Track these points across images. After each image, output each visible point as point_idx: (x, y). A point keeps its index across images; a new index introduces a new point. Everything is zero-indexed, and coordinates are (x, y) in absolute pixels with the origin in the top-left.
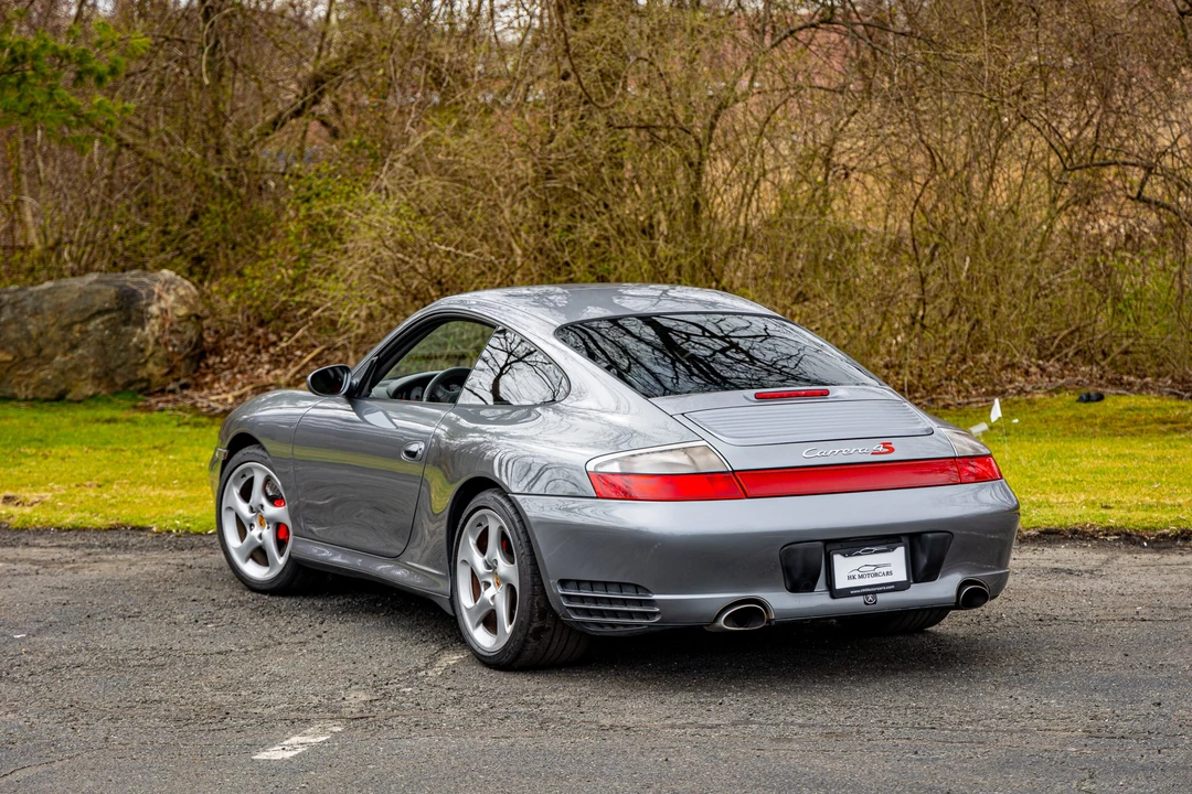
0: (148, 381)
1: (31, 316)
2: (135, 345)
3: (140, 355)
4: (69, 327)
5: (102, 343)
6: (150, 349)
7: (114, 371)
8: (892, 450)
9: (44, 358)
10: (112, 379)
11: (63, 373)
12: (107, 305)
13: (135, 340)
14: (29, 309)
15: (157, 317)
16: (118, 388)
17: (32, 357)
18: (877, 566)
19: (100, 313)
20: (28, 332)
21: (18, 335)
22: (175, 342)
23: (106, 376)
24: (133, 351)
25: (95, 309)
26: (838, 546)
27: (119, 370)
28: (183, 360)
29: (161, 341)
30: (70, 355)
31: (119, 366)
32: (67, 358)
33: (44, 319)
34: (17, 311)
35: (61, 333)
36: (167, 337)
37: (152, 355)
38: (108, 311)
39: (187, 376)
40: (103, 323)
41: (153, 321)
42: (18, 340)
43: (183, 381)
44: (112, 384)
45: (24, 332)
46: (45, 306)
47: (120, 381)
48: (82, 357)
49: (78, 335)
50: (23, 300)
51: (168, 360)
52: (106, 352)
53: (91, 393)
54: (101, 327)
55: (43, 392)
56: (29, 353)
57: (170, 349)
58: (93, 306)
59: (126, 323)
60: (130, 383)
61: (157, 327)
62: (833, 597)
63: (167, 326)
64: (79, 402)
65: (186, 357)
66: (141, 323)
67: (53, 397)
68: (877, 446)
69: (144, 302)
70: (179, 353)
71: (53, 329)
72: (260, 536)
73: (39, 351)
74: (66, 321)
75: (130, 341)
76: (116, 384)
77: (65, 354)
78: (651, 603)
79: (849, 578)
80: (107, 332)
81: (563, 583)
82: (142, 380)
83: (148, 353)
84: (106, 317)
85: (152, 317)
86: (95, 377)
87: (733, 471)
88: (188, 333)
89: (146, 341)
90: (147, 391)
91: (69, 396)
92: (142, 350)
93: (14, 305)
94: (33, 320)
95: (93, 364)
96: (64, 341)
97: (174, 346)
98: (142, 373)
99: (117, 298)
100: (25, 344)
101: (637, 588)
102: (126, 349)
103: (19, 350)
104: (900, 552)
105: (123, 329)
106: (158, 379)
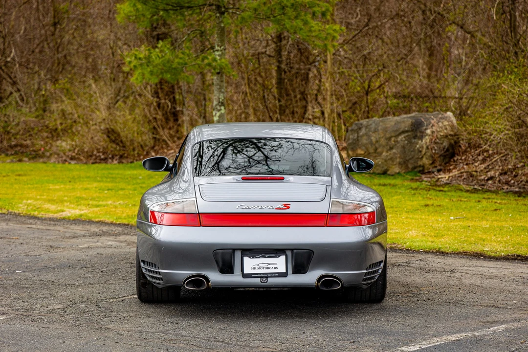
0: (423, 167)
1: (373, 133)
2: (418, 149)
3: (419, 154)
4: (389, 139)
5: (404, 147)
6: (424, 151)
7: (408, 161)
9: (378, 153)
10: (407, 165)
11: (386, 161)
12: (406, 129)
13: (418, 146)
14: (373, 129)
15: (430, 135)
16: (410, 170)
17: (373, 153)
19: (403, 132)
20: (371, 140)
21: (367, 142)
22: (436, 148)
23: (404, 164)
24: (417, 152)
25: (401, 130)
27: (411, 161)
28: (439, 157)
29: (429, 147)
30: (389, 152)
31: (410, 159)
32: (388, 154)
33: (379, 134)
34: (367, 130)
35: (386, 141)
36: (432, 145)
37: (425, 154)
38: (407, 131)
39: (440, 165)
40: (404, 137)
41: (427, 137)
42: (367, 144)
43: (439, 168)
44: (407, 167)
45: (369, 140)
46: (380, 128)
47: (410, 166)
48: (395, 153)
49: (393, 143)
50: (371, 125)
51: (432, 157)
52: (405, 152)
53: (398, 171)
54: (404, 139)
55: (377, 170)
56: (371, 151)
57: (434, 151)
58: (400, 128)
59: (415, 137)
60: (415, 168)
61: (428, 140)
63: (434, 140)
64: (392, 175)
65: (441, 156)
66: (421, 138)
67: (382, 172)
69: (424, 128)
70: (438, 154)
71: (382, 140)
73: (376, 150)
74: (388, 136)
75: (416, 146)
76: (409, 168)
77: (387, 152)
80: (406, 142)
82: (420, 166)
83: (423, 153)
84: (406, 134)
85: (427, 134)
86: (400, 164)
88: (444, 144)
89: (422, 147)
90: (422, 172)
91: (388, 173)
92: (421, 152)
93: (366, 127)
94: (374, 135)
95: (399, 157)
96: (387, 145)
97: (435, 150)
98: (420, 163)
99: (411, 125)
100: (370, 146)
102: (414, 151)
103: (367, 149)
105: (413, 141)
106: (428, 166)
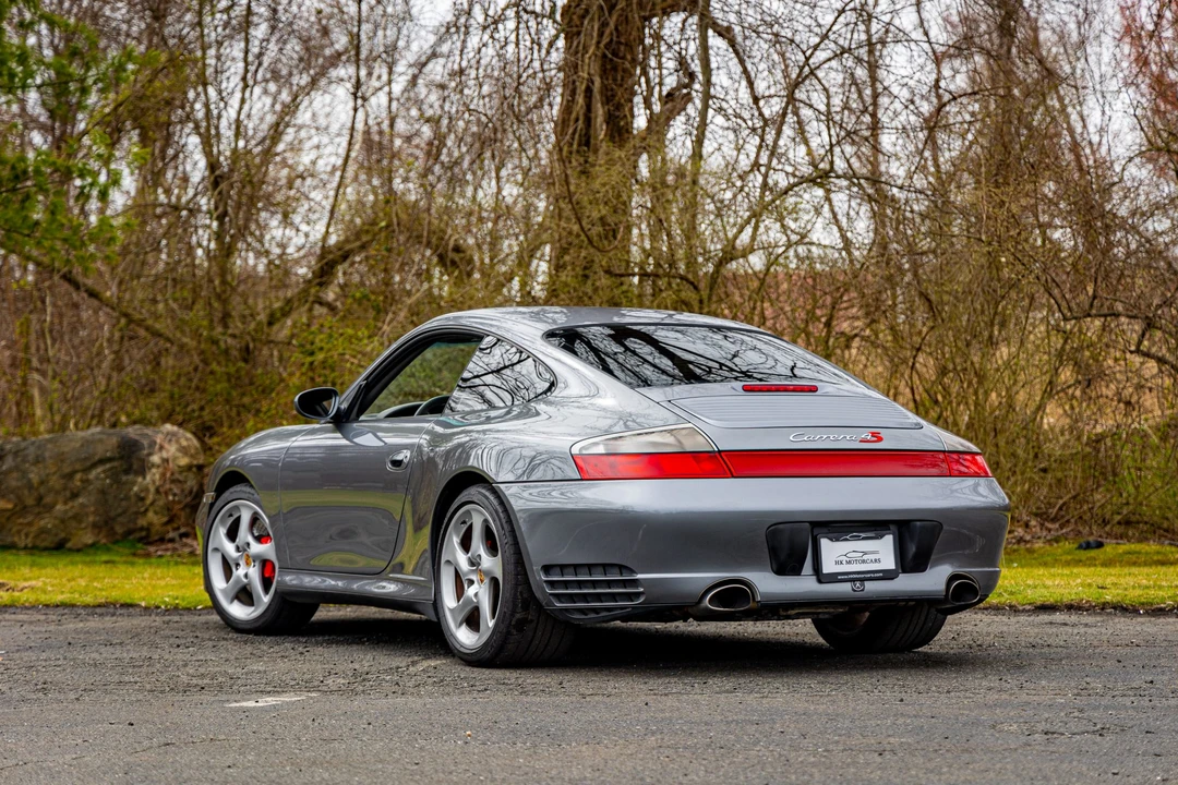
0: (148, 529)
1: (32, 464)
2: (136, 495)
3: (140, 504)
4: (70, 476)
5: (103, 492)
6: (151, 497)
7: (114, 519)
8: (880, 439)
9: (44, 506)
10: (112, 529)
11: (63, 521)
12: (108, 454)
13: (135, 489)
14: (31, 458)
15: (158, 466)
16: (118, 537)
17: (32, 506)
18: (865, 553)
19: (102, 461)
20: (29, 480)
21: (19, 484)
22: (176, 491)
23: (105, 525)
24: (133, 500)
25: (97, 458)
26: (825, 530)
27: (120, 519)
28: (182, 509)
29: (161, 490)
30: (70, 504)
31: (119, 515)
32: (67, 507)
33: (45, 468)
34: (19, 459)
35: (62, 481)
36: (168, 486)
37: (152, 504)
38: (110, 460)
39: (187, 525)
40: (104, 472)
41: (154, 470)
42: (19, 488)
43: (183, 530)
44: (111, 533)
45: (25, 481)
46: (47, 454)
47: (119, 529)
48: (83, 506)
49: (78, 484)
50: (25, 449)
51: (168, 509)
52: (106, 501)
53: (90, 542)
54: (102, 476)
55: (43, 540)
56: (30, 501)
57: (171, 498)
58: (94, 454)
59: (127, 471)
60: (129, 532)
61: (157, 477)
62: (820, 581)
63: (168, 475)
64: (79, 550)
65: (185, 506)
66: (142, 472)
67: (53, 545)
68: (866, 435)
69: (145, 452)
70: (179, 502)
71: (55, 478)
72: (246, 576)
73: (40, 499)
74: (67, 470)
75: (131, 489)
76: (115, 533)
77: (65, 503)
78: (635, 583)
79: (837, 563)
80: (108, 481)
81: (547, 569)
82: (142, 529)
83: (148, 502)
84: (108, 466)
85: (153, 465)
86: (95, 526)
87: (719, 451)
88: (189, 483)
89: (147, 490)
90: (147, 539)
91: (69, 545)
92: (143, 499)
93: (16, 454)
94: (35, 469)
95: (94, 513)
96: (65, 489)
97: (175, 495)
98: (142, 522)
99: (119, 447)
100: (26, 492)
101: (622, 568)
102: (127, 498)
103: (19, 498)
104: (889, 540)
105: (124, 478)
106: (158, 527)
